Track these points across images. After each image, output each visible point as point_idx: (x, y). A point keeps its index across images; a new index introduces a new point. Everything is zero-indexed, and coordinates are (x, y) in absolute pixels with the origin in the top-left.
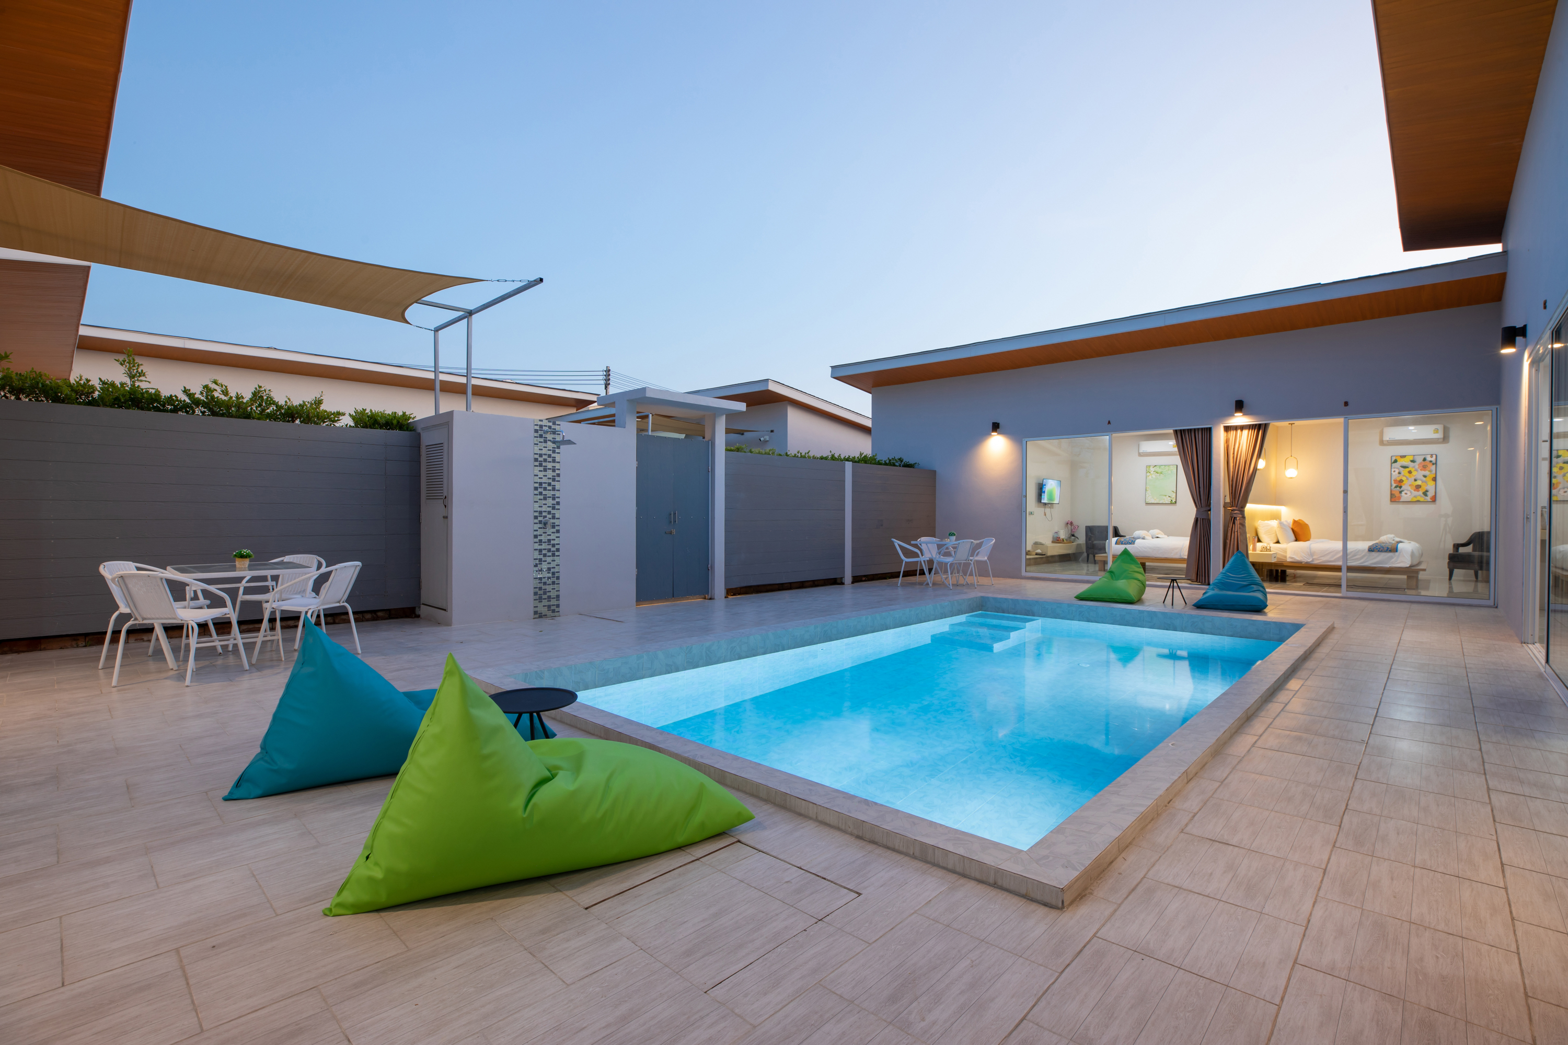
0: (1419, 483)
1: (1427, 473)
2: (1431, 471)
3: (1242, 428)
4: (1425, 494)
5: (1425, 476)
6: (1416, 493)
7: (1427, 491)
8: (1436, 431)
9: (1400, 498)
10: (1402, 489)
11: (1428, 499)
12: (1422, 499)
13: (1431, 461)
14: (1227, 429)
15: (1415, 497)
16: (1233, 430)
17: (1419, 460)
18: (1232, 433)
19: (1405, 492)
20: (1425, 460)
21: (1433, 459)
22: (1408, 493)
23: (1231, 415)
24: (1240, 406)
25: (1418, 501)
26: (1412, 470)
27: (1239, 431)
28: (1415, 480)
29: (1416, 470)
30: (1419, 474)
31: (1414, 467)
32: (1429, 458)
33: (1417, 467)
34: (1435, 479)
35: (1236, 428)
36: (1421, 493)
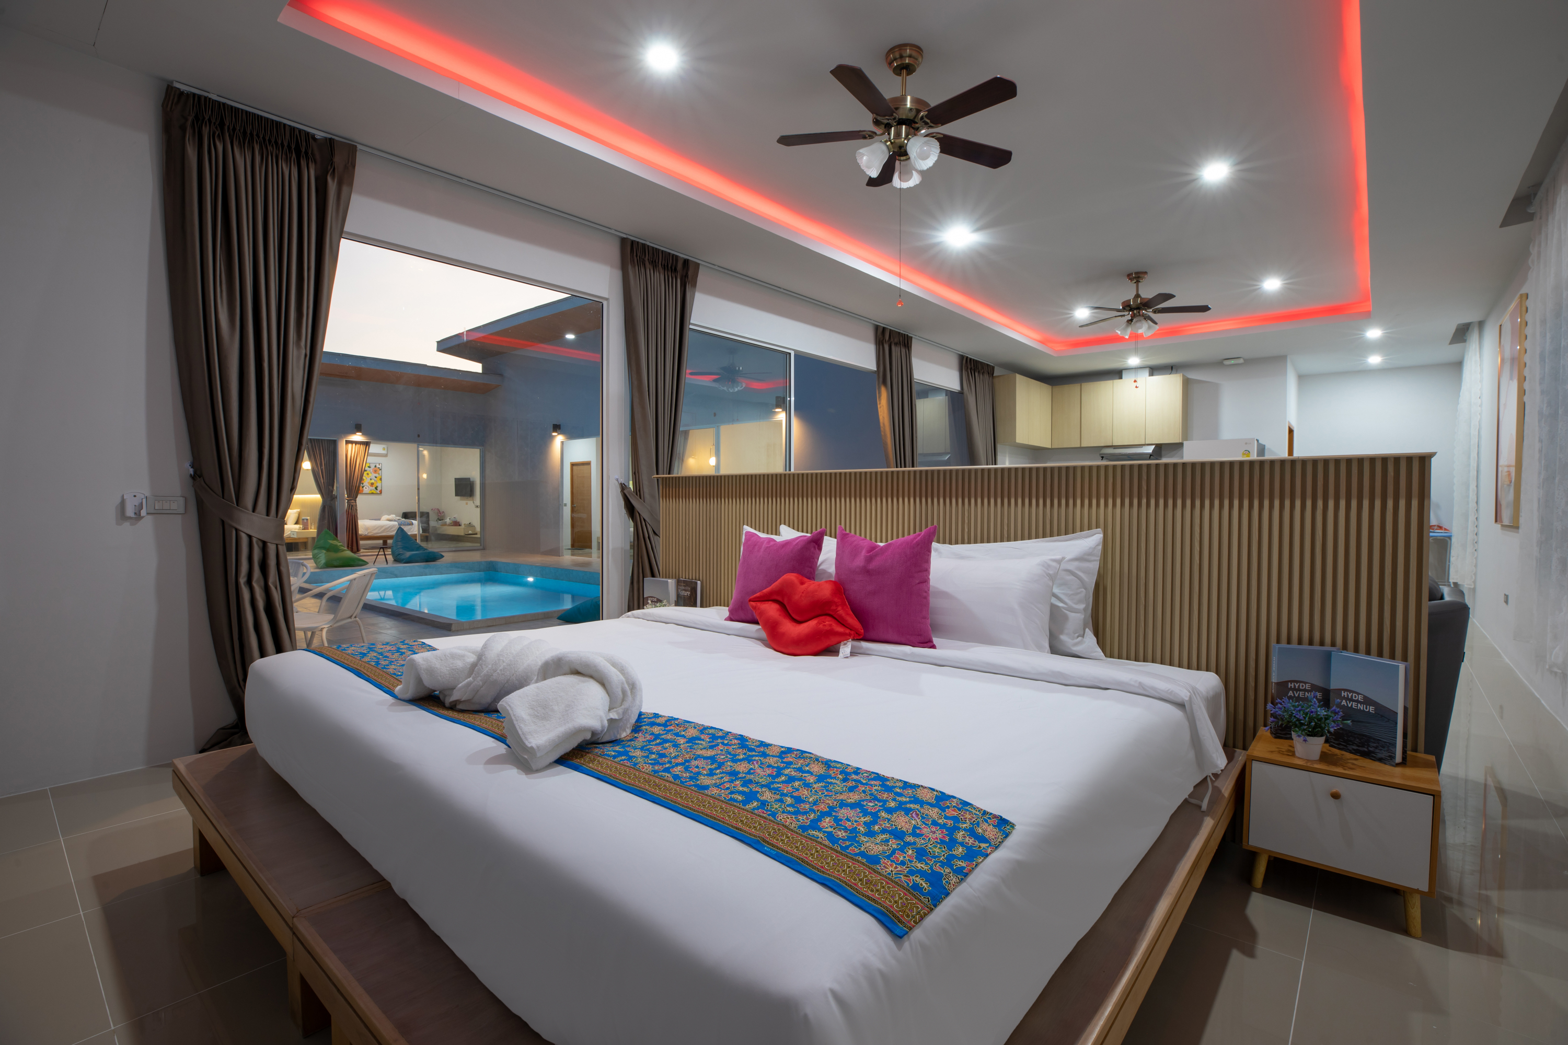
0: (373, 481)
1: (377, 475)
2: (379, 474)
3: (356, 443)
4: (376, 488)
5: (376, 477)
6: (371, 488)
7: (377, 487)
8: (384, 448)
9: (363, 490)
10: (364, 485)
11: (378, 492)
12: (374, 492)
13: (379, 468)
14: (348, 442)
15: (371, 490)
16: (350, 443)
17: (373, 466)
18: (350, 445)
19: (366, 487)
20: (375, 466)
21: (380, 466)
22: (367, 487)
23: (354, 433)
24: (358, 428)
25: (373, 493)
26: (369, 473)
27: (354, 445)
28: (371, 479)
29: (371, 473)
30: (372, 475)
31: (370, 471)
32: (378, 466)
33: (372, 471)
34: (381, 479)
35: (352, 442)
36: (374, 488)
